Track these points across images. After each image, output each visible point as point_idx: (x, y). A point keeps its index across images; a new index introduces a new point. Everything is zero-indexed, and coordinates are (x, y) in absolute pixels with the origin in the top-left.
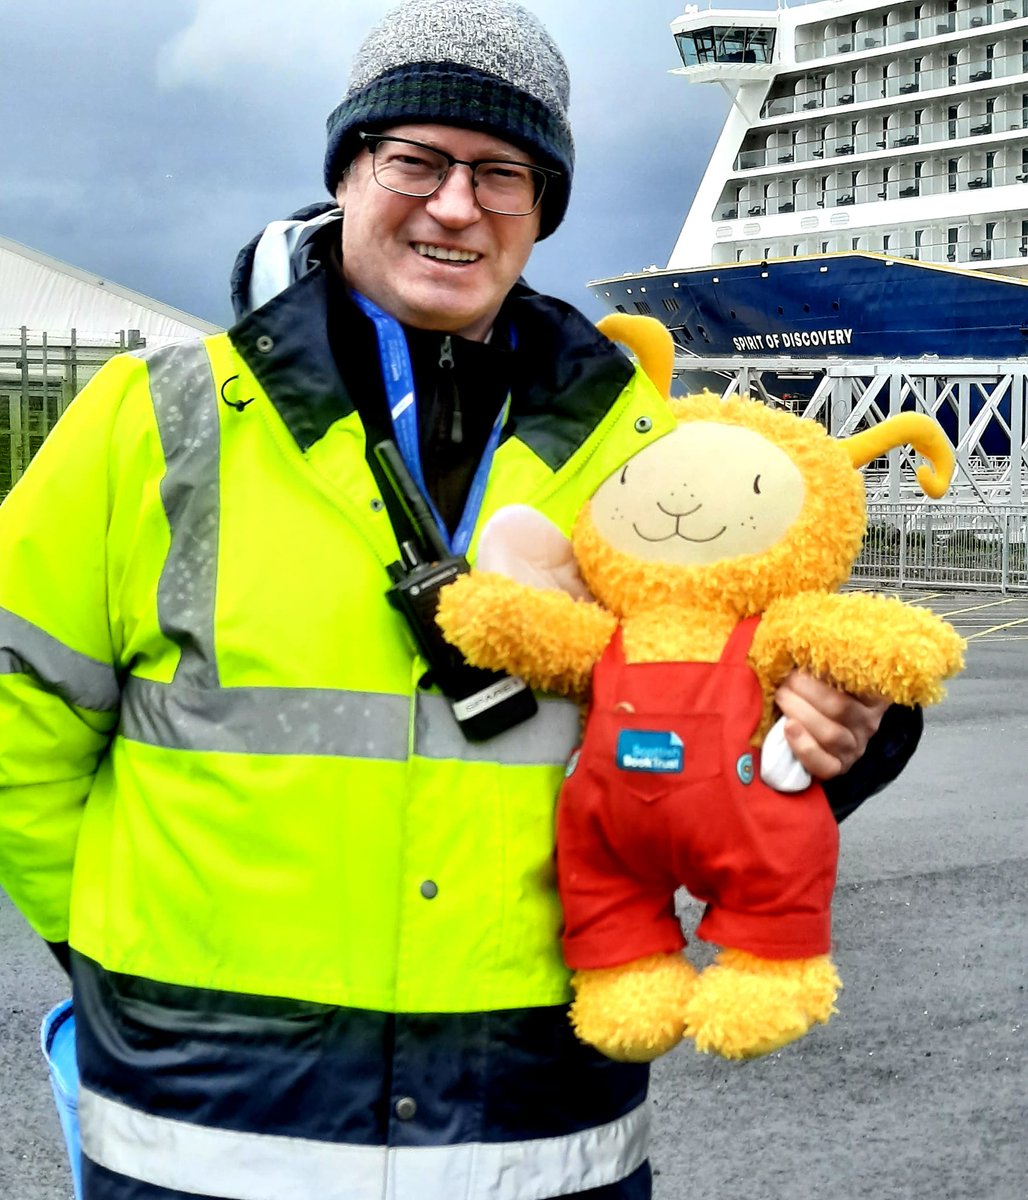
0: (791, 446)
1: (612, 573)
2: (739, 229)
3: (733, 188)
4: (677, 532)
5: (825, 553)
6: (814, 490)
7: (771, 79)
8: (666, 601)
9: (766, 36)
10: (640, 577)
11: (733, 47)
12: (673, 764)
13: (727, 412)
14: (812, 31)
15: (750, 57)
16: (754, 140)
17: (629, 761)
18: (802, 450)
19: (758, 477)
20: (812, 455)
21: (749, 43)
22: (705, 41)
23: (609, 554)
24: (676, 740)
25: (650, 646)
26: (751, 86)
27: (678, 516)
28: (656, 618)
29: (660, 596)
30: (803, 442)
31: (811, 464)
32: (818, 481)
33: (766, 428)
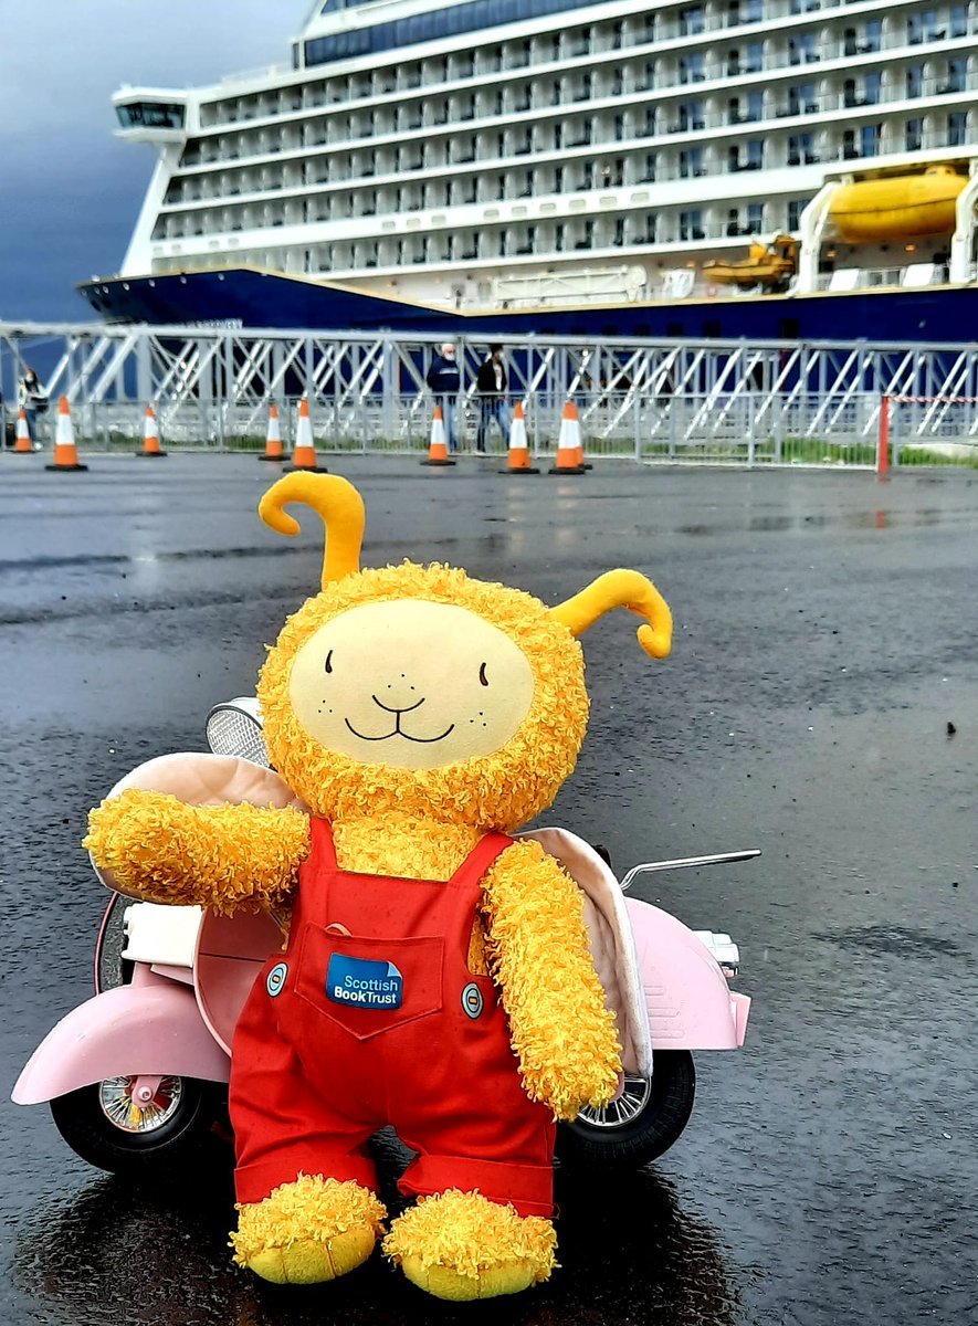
0: (512, 627)
1: (322, 774)
2: (168, 247)
3: (162, 219)
4: (398, 731)
5: (558, 747)
6: (543, 678)
7: (184, 141)
8: (391, 807)
9: (179, 109)
10: (357, 781)
11: (158, 116)
12: (390, 999)
13: (438, 589)
14: (210, 108)
15: (168, 124)
16: (175, 185)
17: (339, 992)
18: (524, 632)
19: (484, 665)
20: (538, 638)
21: (168, 114)
22: (137, 112)
23: (316, 752)
24: (393, 971)
25: (372, 857)
26: (172, 145)
27: (398, 712)
28: (379, 825)
29: (383, 803)
30: (522, 623)
31: (537, 650)
32: (547, 668)
33: (483, 608)
